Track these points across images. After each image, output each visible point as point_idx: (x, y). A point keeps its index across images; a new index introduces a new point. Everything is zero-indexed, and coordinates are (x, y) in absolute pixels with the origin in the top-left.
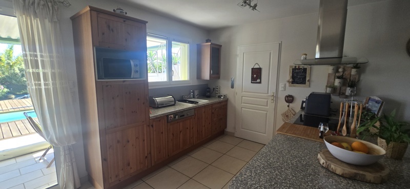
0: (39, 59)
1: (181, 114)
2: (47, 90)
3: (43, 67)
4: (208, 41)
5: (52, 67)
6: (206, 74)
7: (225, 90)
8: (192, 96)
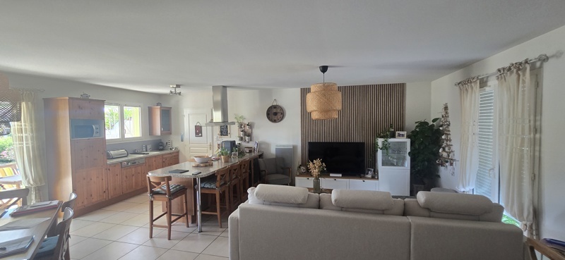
0: (23, 127)
1: (134, 162)
2: (28, 148)
3: (26, 133)
4: (158, 104)
5: (32, 132)
6: (158, 130)
7: (176, 143)
8: (144, 150)
